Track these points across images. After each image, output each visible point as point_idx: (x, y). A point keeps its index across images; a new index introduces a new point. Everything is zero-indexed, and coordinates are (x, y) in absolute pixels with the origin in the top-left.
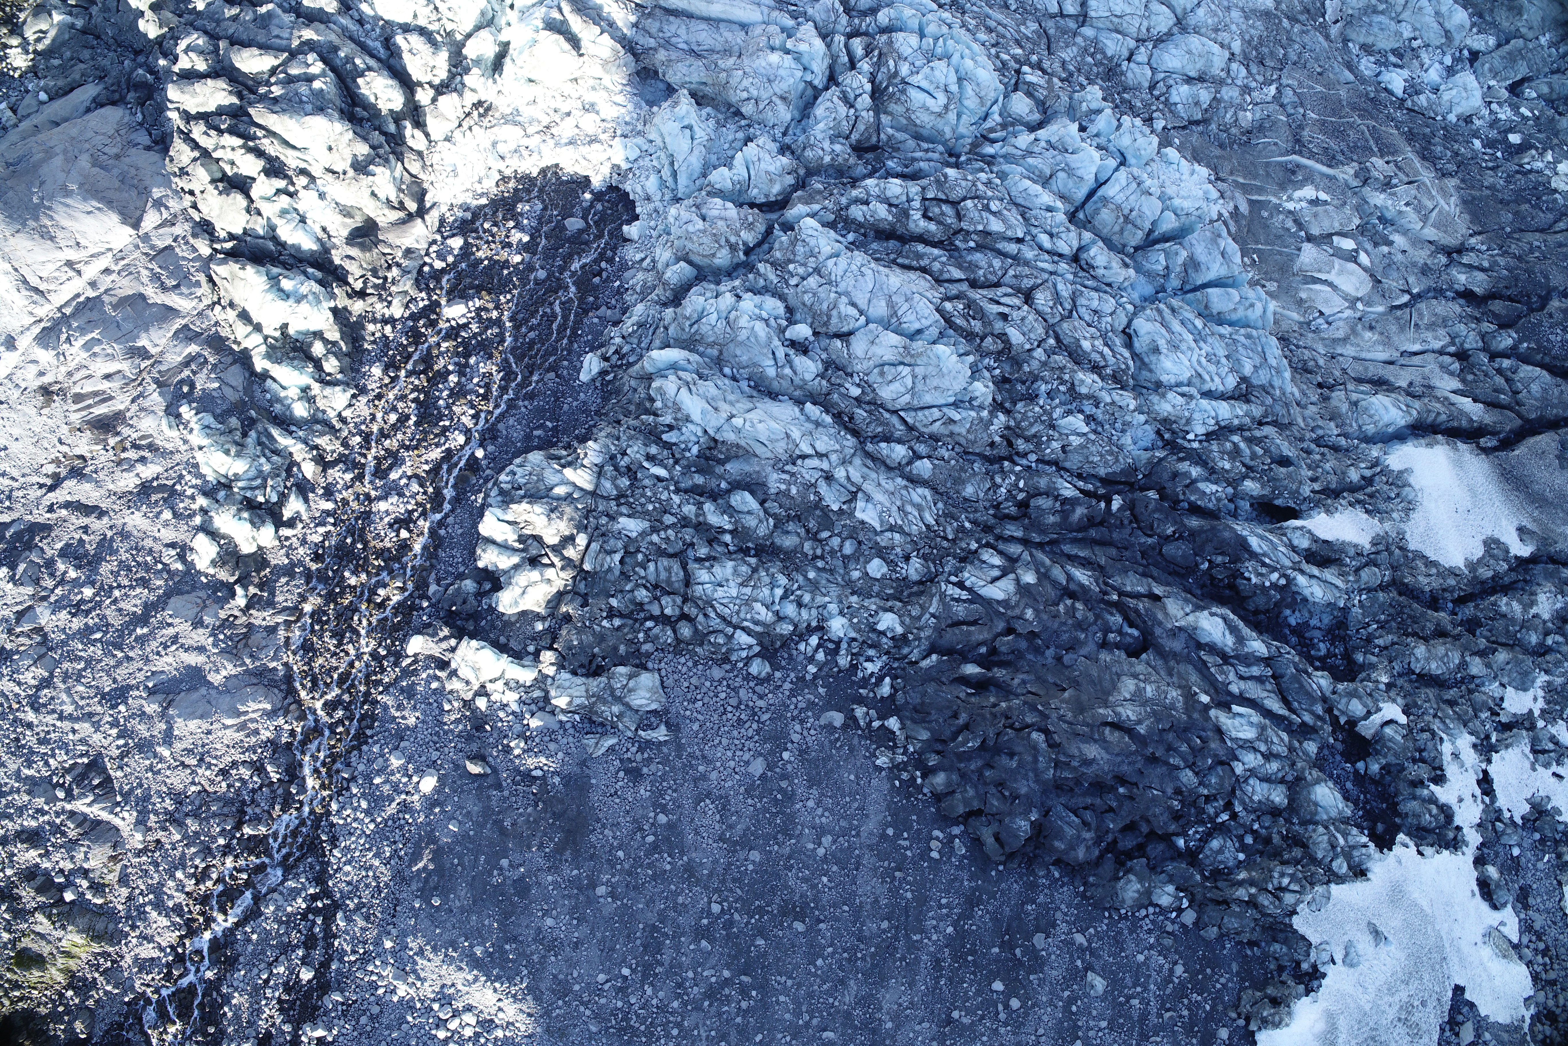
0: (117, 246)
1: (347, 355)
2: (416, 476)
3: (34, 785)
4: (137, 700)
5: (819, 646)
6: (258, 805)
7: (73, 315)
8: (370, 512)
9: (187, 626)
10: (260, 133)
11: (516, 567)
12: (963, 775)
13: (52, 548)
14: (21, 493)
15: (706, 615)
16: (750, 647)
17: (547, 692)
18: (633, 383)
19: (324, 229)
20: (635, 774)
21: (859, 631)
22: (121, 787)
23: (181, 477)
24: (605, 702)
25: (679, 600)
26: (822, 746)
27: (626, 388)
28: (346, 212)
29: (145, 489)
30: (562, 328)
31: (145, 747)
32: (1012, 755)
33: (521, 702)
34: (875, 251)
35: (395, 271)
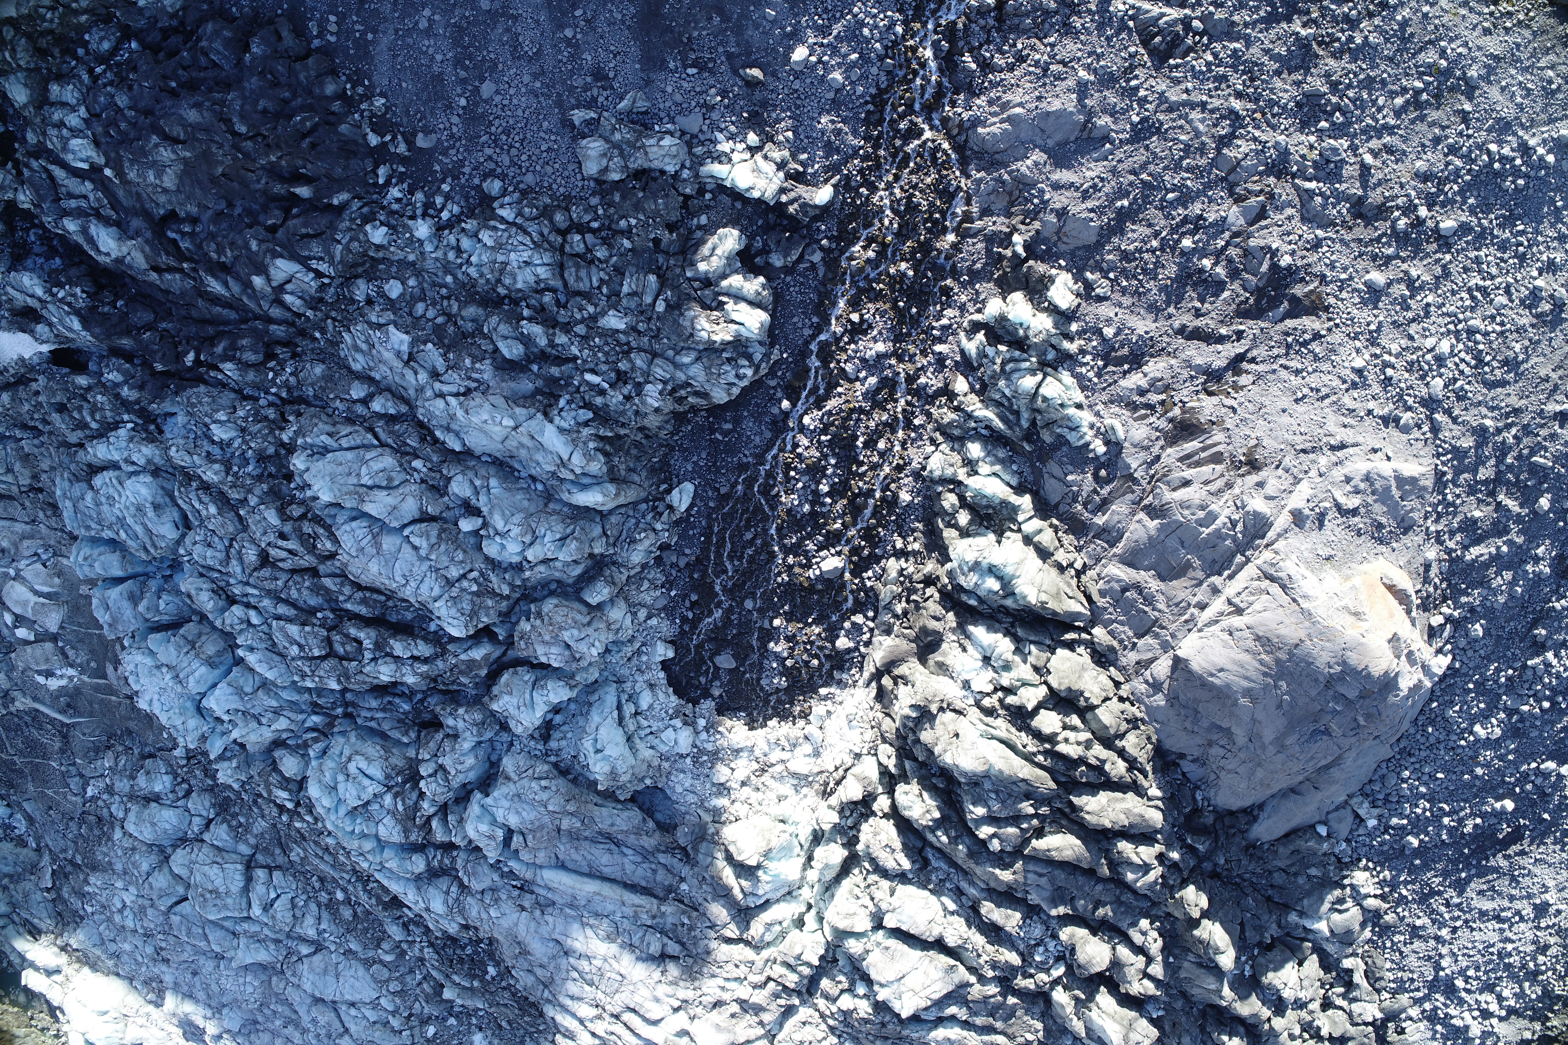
0: (1194, 636)
1: (936, 515)
2: (851, 381)
3: (1229, 31)
4: (1121, 130)
5: (441, 210)
6: (983, 28)
7: (1233, 556)
8: (895, 342)
9: (1073, 210)
10: (1040, 758)
11: (725, 276)
12: (310, 93)
13: (1233, 291)
14: (1276, 351)
15: (542, 234)
16: (502, 206)
17: (690, 153)
18: (636, 478)
19: (964, 650)
20: (599, 75)
21: (405, 226)
22: (1130, 35)
23: (1099, 375)
24: (628, 142)
25: (567, 249)
26: (432, 113)
27: (644, 474)
28: (943, 668)
29: (1136, 360)
30: (721, 544)
31: (1107, 80)
32: (265, 111)
33: (715, 142)
34: (407, 609)
35: (899, 608)
